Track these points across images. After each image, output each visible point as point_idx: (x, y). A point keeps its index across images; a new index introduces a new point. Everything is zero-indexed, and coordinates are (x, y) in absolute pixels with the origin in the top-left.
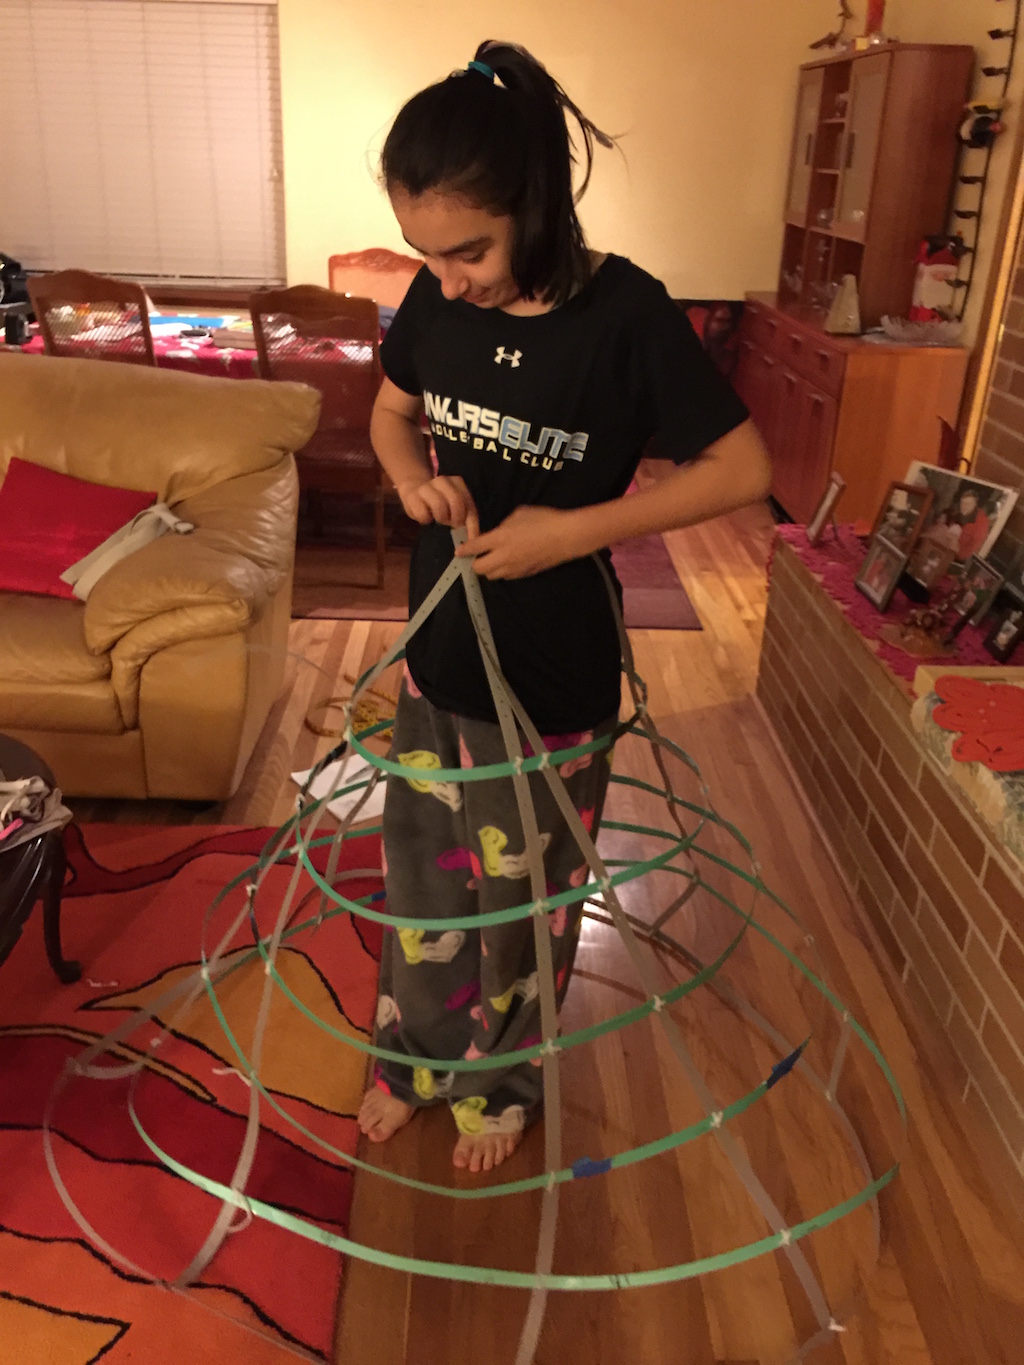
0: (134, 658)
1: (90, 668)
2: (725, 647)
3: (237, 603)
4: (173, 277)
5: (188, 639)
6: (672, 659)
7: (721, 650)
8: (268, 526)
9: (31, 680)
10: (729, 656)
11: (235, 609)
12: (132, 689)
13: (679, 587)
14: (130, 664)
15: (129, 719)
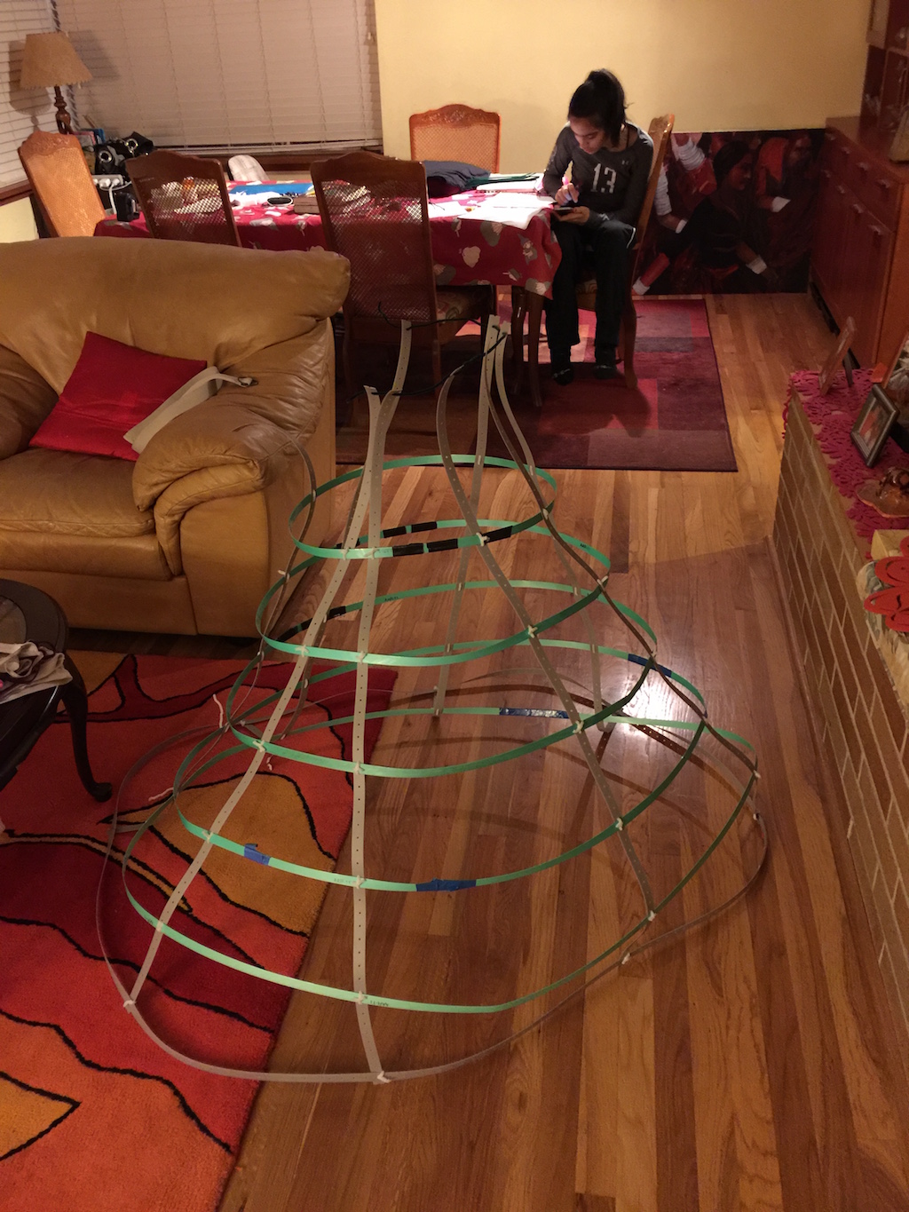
0: (171, 515)
1: (136, 524)
2: (754, 488)
3: (251, 464)
4: (285, 144)
5: (213, 498)
6: (699, 503)
7: (750, 492)
8: (297, 390)
9: (90, 535)
10: (756, 498)
11: (251, 470)
12: (173, 542)
13: (725, 427)
14: (169, 520)
15: (174, 566)
